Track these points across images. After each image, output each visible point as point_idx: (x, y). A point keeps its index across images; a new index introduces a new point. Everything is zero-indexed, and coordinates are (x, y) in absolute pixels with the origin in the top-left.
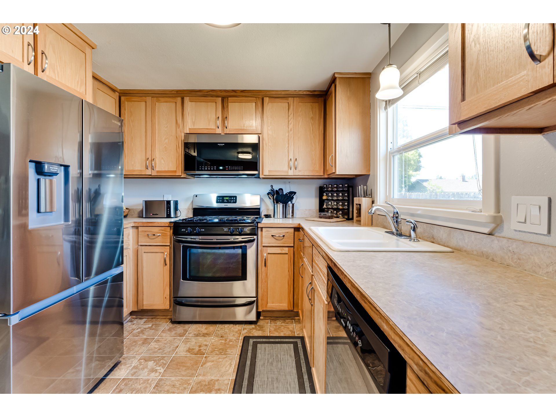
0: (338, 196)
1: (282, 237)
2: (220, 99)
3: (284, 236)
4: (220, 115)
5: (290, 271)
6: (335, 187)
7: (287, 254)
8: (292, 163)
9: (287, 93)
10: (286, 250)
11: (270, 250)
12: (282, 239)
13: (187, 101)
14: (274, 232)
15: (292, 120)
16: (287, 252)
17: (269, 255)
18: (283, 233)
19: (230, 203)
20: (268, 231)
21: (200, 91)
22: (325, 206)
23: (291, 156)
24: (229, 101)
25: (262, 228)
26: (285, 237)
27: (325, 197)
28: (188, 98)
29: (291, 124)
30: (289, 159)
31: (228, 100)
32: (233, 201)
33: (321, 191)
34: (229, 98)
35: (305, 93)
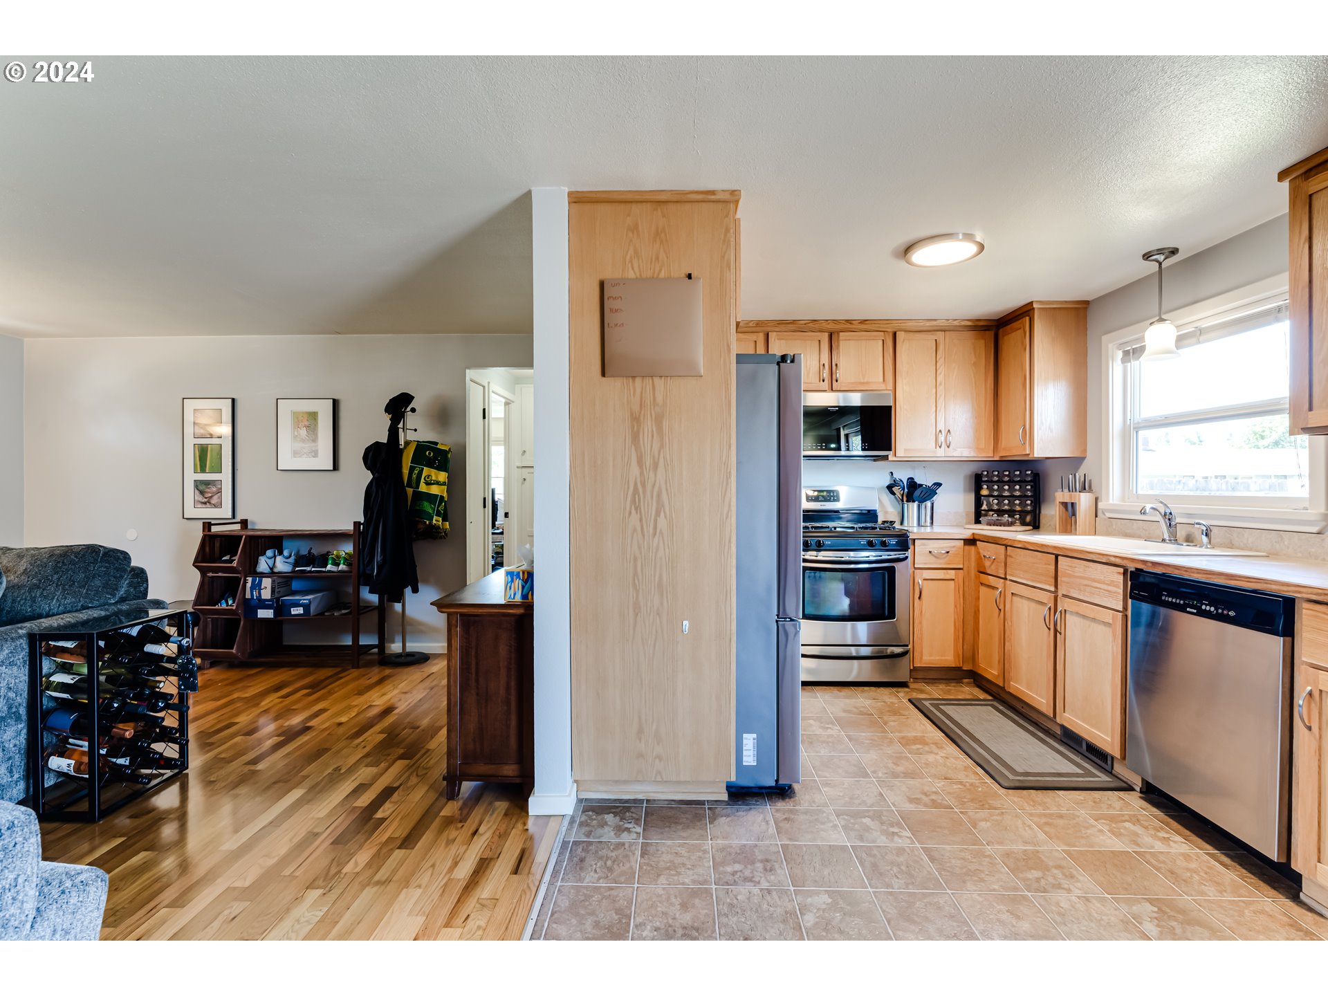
0: (1011, 489)
1: (944, 554)
2: (826, 335)
3: (948, 552)
4: (825, 359)
5: (958, 606)
6: (1006, 475)
7: (954, 580)
8: (942, 438)
9: (934, 323)
10: (952, 574)
11: (927, 574)
12: (945, 558)
13: (773, 340)
14: (933, 546)
15: (941, 367)
16: (953, 578)
17: (925, 581)
18: (947, 548)
19: (829, 501)
20: (924, 545)
21: (794, 322)
22: (984, 507)
23: (941, 426)
24: (841, 338)
25: (914, 540)
26: (949, 554)
27: (985, 492)
28: (775, 333)
29: (940, 374)
30: (938, 431)
31: (838, 337)
32: (834, 499)
33: (978, 481)
34: (841, 334)
35: (963, 323)
